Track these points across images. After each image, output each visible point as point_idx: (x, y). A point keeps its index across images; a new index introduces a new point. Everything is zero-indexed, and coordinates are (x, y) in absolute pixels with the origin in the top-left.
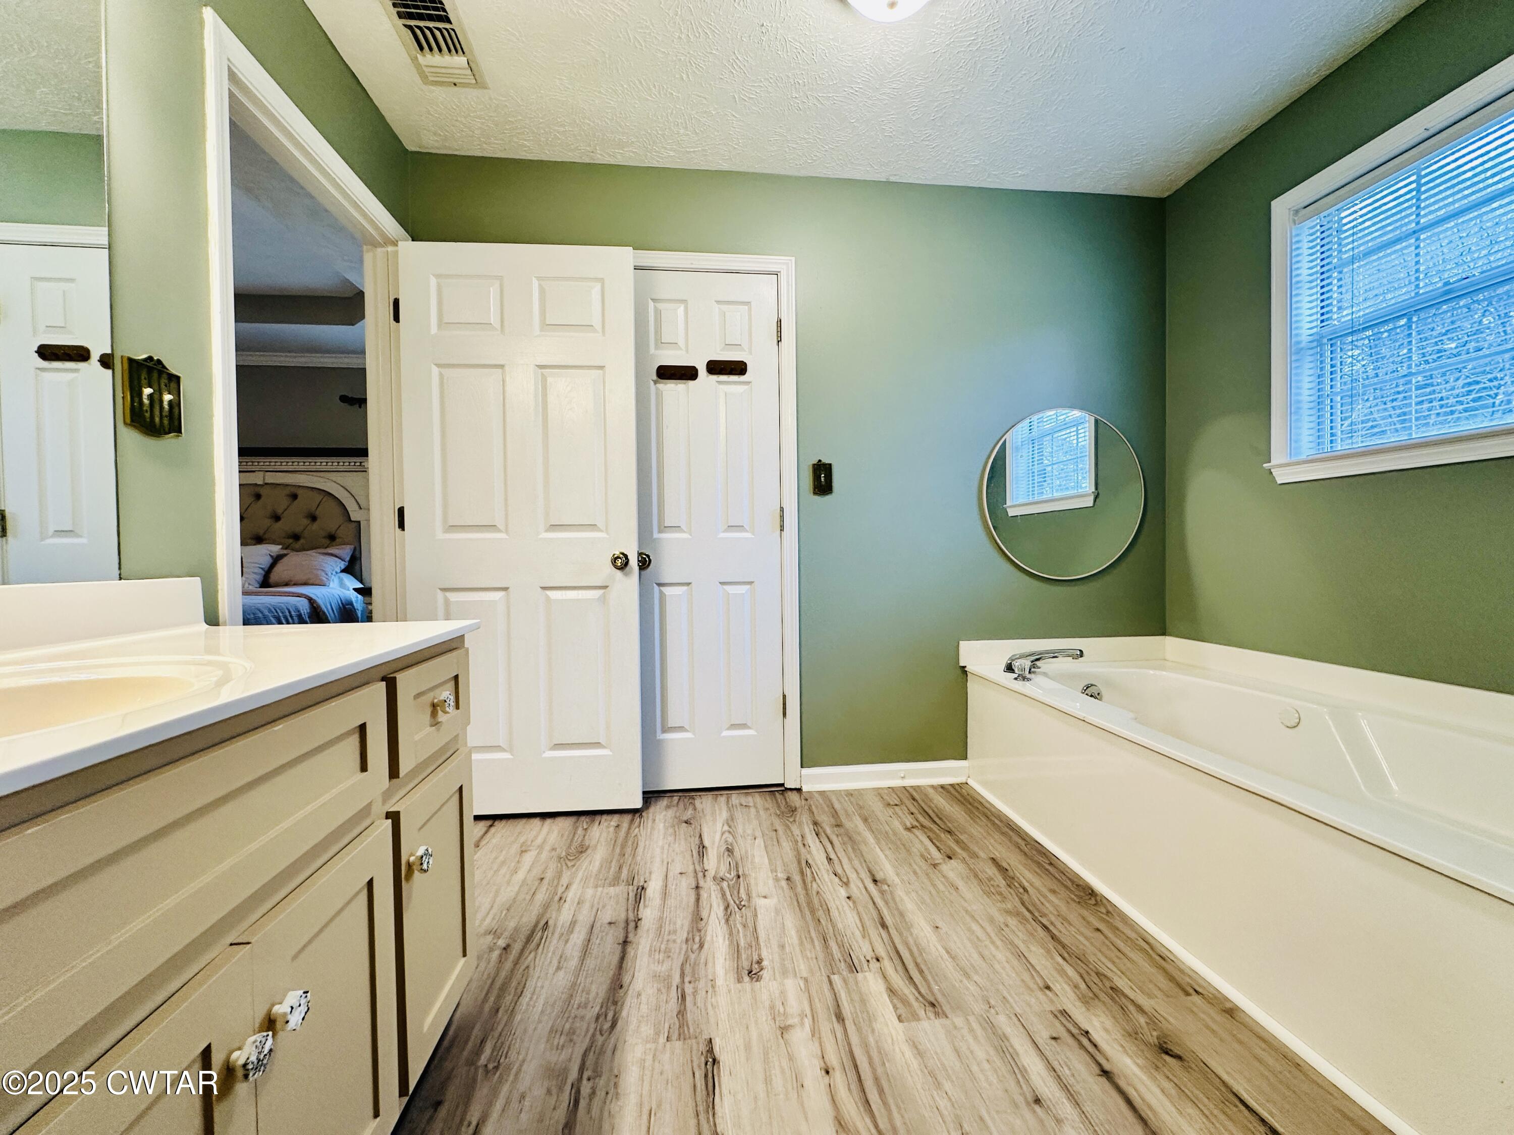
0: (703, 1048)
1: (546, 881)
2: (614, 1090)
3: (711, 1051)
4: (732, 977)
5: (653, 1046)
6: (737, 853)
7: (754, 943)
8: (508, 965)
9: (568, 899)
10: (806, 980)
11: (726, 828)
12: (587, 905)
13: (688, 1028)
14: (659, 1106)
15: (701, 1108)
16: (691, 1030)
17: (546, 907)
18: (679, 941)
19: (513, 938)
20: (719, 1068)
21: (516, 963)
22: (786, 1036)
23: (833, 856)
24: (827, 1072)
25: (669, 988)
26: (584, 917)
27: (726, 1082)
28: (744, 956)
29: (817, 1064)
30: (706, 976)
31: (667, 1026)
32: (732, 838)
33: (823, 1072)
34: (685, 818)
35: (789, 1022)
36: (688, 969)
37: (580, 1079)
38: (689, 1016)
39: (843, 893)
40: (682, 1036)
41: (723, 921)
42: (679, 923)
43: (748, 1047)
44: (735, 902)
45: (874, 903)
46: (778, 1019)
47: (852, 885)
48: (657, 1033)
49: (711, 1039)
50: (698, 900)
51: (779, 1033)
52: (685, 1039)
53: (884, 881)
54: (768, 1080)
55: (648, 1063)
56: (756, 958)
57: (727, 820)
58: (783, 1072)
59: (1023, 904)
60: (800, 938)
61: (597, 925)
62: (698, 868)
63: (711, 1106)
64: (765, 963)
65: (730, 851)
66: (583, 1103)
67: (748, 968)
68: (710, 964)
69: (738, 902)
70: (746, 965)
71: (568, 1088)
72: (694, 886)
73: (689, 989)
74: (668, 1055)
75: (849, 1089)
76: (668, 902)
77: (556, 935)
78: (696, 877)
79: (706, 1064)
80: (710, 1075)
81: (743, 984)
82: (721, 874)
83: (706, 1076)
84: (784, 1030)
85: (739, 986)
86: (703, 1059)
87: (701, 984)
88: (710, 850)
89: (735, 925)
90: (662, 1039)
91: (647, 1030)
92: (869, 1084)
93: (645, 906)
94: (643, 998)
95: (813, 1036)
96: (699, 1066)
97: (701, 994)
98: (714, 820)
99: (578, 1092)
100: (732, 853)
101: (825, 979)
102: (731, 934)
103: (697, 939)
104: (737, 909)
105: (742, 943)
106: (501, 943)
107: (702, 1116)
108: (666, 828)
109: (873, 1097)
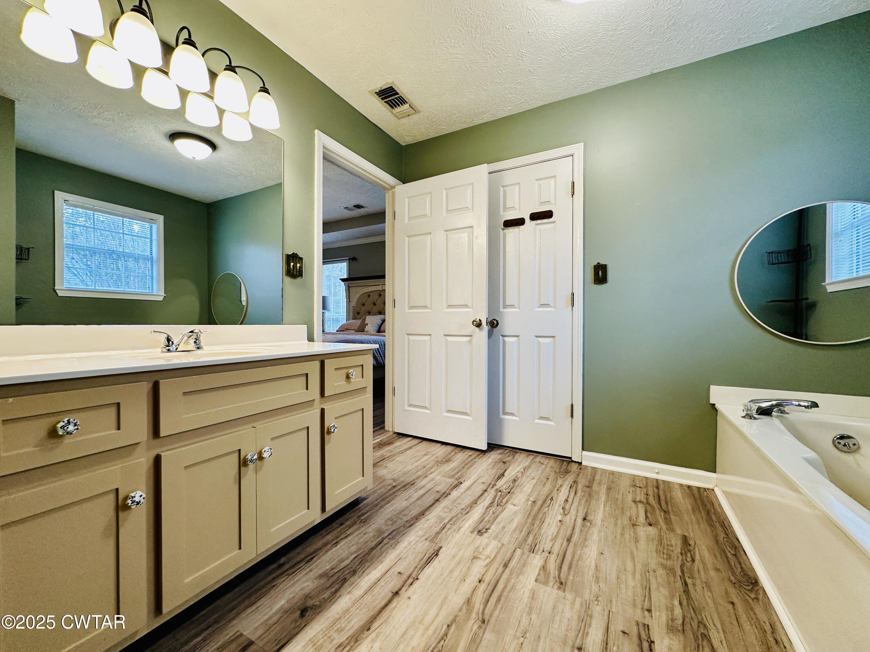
0: (436, 548)
1: (425, 468)
2: (394, 546)
3: (438, 551)
4: (470, 529)
5: (418, 539)
6: (517, 483)
7: (491, 522)
8: (391, 492)
9: (428, 478)
10: (503, 545)
11: (522, 470)
12: (434, 482)
13: (436, 539)
14: (405, 558)
15: (419, 567)
16: (437, 541)
17: (418, 477)
18: (459, 508)
19: (399, 484)
20: (436, 558)
21: (394, 493)
22: (474, 560)
23: (570, 500)
24: (480, 581)
25: (441, 523)
26: (429, 486)
27: (435, 563)
28: (482, 524)
29: (479, 576)
30: (459, 525)
31: (429, 535)
32: (521, 475)
33: (478, 581)
34: (504, 461)
35: (480, 556)
36: (454, 520)
37: (386, 537)
38: (440, 536)
39: (560, 517)
40: (432, 541)
41: (485, 508)
42: (465, 502)
43: (454, 557)
44: (497, 502)
45: (574, 528)
46: (476, 553)
47: (568, 517)
48: (423, 536)
49: (441, 547)
50: (482, 495)
51: (472, 558)
52: (432, 542)
53: (591, 522)
54: (452, 571)
55: (412, 544)
56: (487, 527)
57: (526, 467)
58: (461, 571)
59: (682, 567)
60: (516, 529)
61: (432, 490)
62: (493, 483)
63: (422, 568)
64: (489, 531)
65: (515, 481)
66: (382, 545)
67: (480, 529)
68: (464, 522)
69: (499, 503)
70: (480, 528)
71: (381, 538)
72: (484, 489)
73: (448, 526)
74: (421, 544)
75: (484, 592)
76: (467, 492)
77: (415, 488)
78: (489, 486)
79: (433, 554)
80: (431, 558)
81: (472, 534)
82: (501, 489)
83: (429, 558)
84: (475, 558)
85: (470, 534)
86: (433, 552)
87: (455, 527)
88: (505, 477)
89: (489, 511)
90: (424, 538)
91: (421, 533)
92: (496, 594)
93: (456, 490)
94: (428, 522)
95: (486, 566)
96: (430, 553)
97: (452, 530)
98: (519, 465)
99: (383, 541)
100: (515, 482)
101: (513, 548)
102: (484, 514)
103: (467, 510)
104: (496, 505)
105: (487, 519)
106: (394, 484)
107: (416, 570)
108: (492, 462)
109: (493, 600)
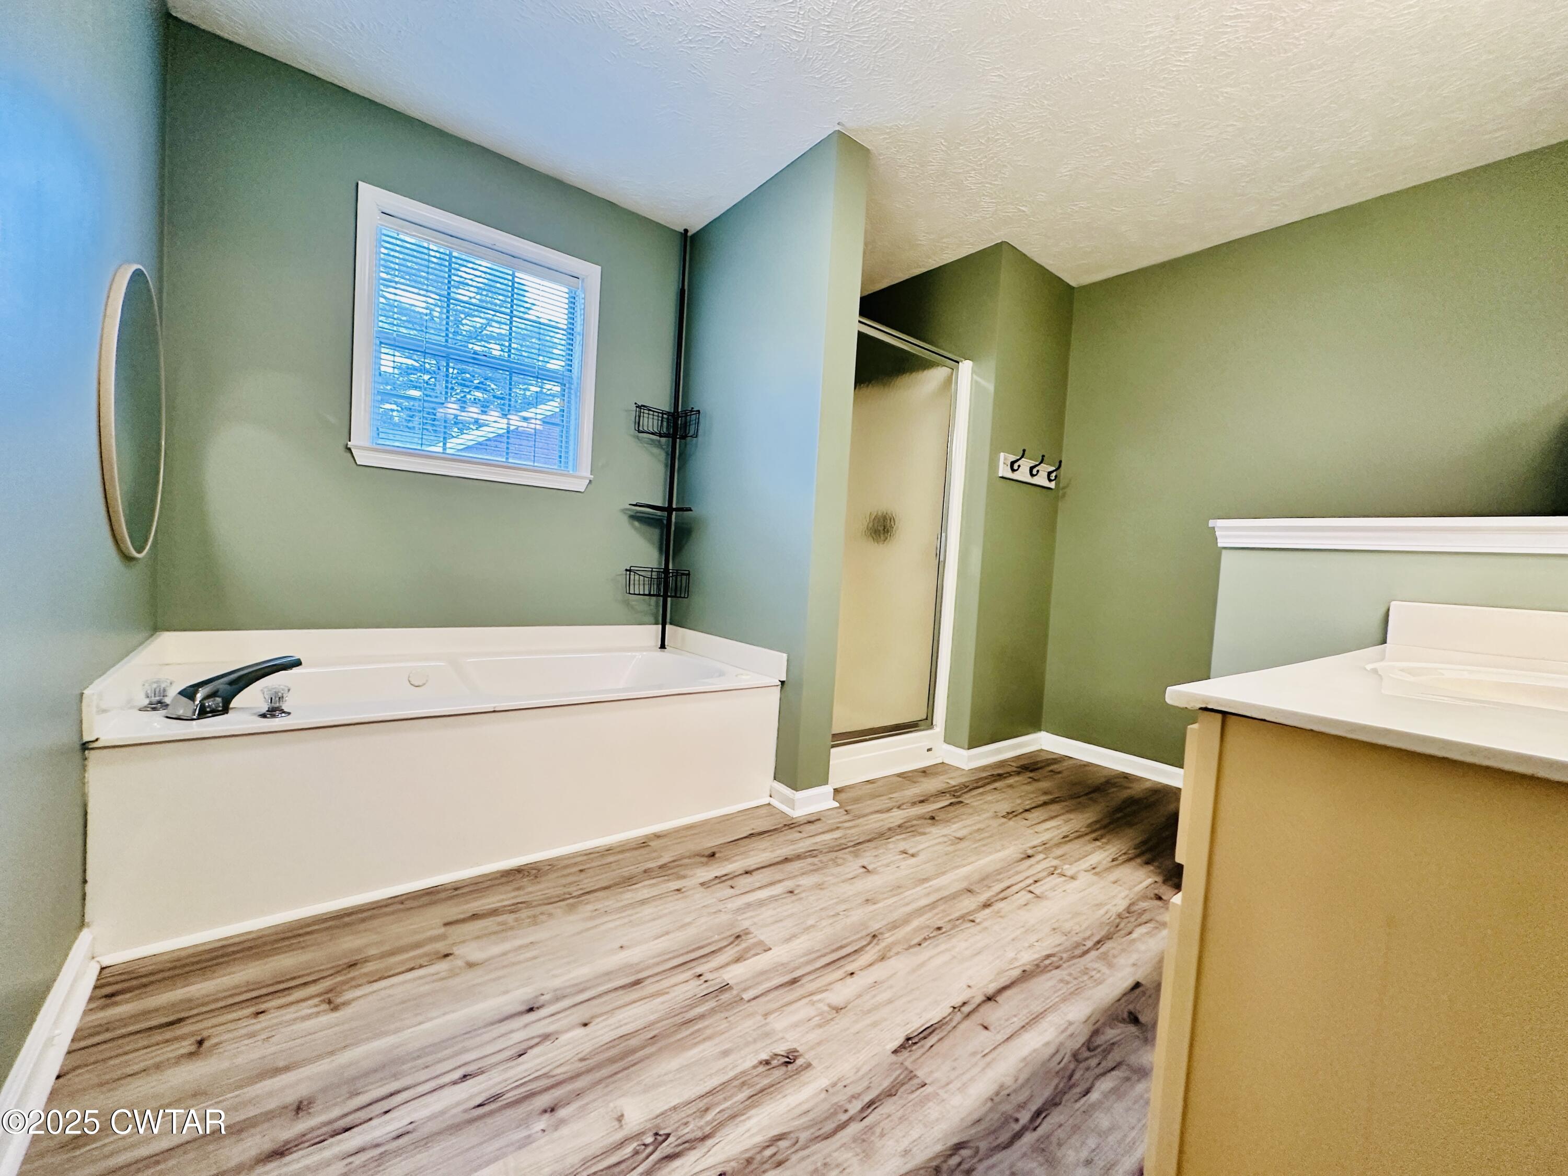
0: (905, 1053)
3: (902, 1047)
5: (941, 1092)
10: (766, 1015)
13: (899, 1078)
16: (898, 1072)
22: (842, 1005)
24: (852, 974)
25: (870, 1128)
27: (915, 1024)
31: (914, 1096)
35: (826, 1008)
36: (829, 1127)
37: (1024, 1129)
38: (886, 1084)
40: (911, 1076)
43: (875, 1024)
46: (830, 1017)
48: (927, 1098)
49: (893, 1052)
51: (843, 1011)
52: (912, 1072)
56: (761, 1069)
58: (874, 996)
63: (941, 1023)
67: (784, 1069)
68: (805, 1107)
71: (1040, 1131)
73: (855, 1107)
74: (936, 1075)
79: (916, 1043)
80: (921, 1036)
81: (810, 1060)
83: (925, 1038)
84: (838, 1010)
85: (814, 1063)
86: (914, 1047)
87: (839, 1100)
89: (708, 1124)
90: (928, 1090)
91: (933, 1110)
94: (905, 1143)
95: (827, 990)
96: (922, 1046)
97: (851, 1091)
102: (734, 1117)
103: (770, 1152)
104: (668, 1141)
105: (741, 1097)
107: (954, 1024)
